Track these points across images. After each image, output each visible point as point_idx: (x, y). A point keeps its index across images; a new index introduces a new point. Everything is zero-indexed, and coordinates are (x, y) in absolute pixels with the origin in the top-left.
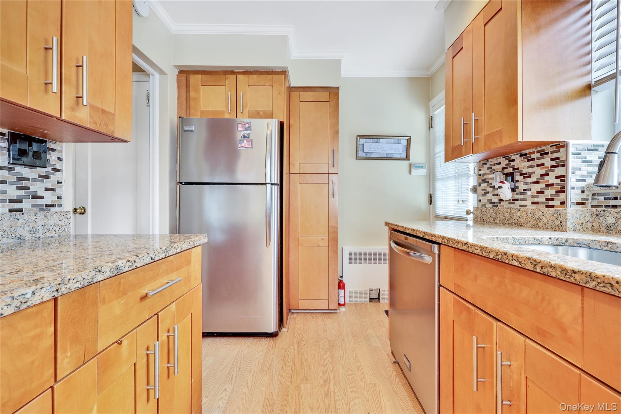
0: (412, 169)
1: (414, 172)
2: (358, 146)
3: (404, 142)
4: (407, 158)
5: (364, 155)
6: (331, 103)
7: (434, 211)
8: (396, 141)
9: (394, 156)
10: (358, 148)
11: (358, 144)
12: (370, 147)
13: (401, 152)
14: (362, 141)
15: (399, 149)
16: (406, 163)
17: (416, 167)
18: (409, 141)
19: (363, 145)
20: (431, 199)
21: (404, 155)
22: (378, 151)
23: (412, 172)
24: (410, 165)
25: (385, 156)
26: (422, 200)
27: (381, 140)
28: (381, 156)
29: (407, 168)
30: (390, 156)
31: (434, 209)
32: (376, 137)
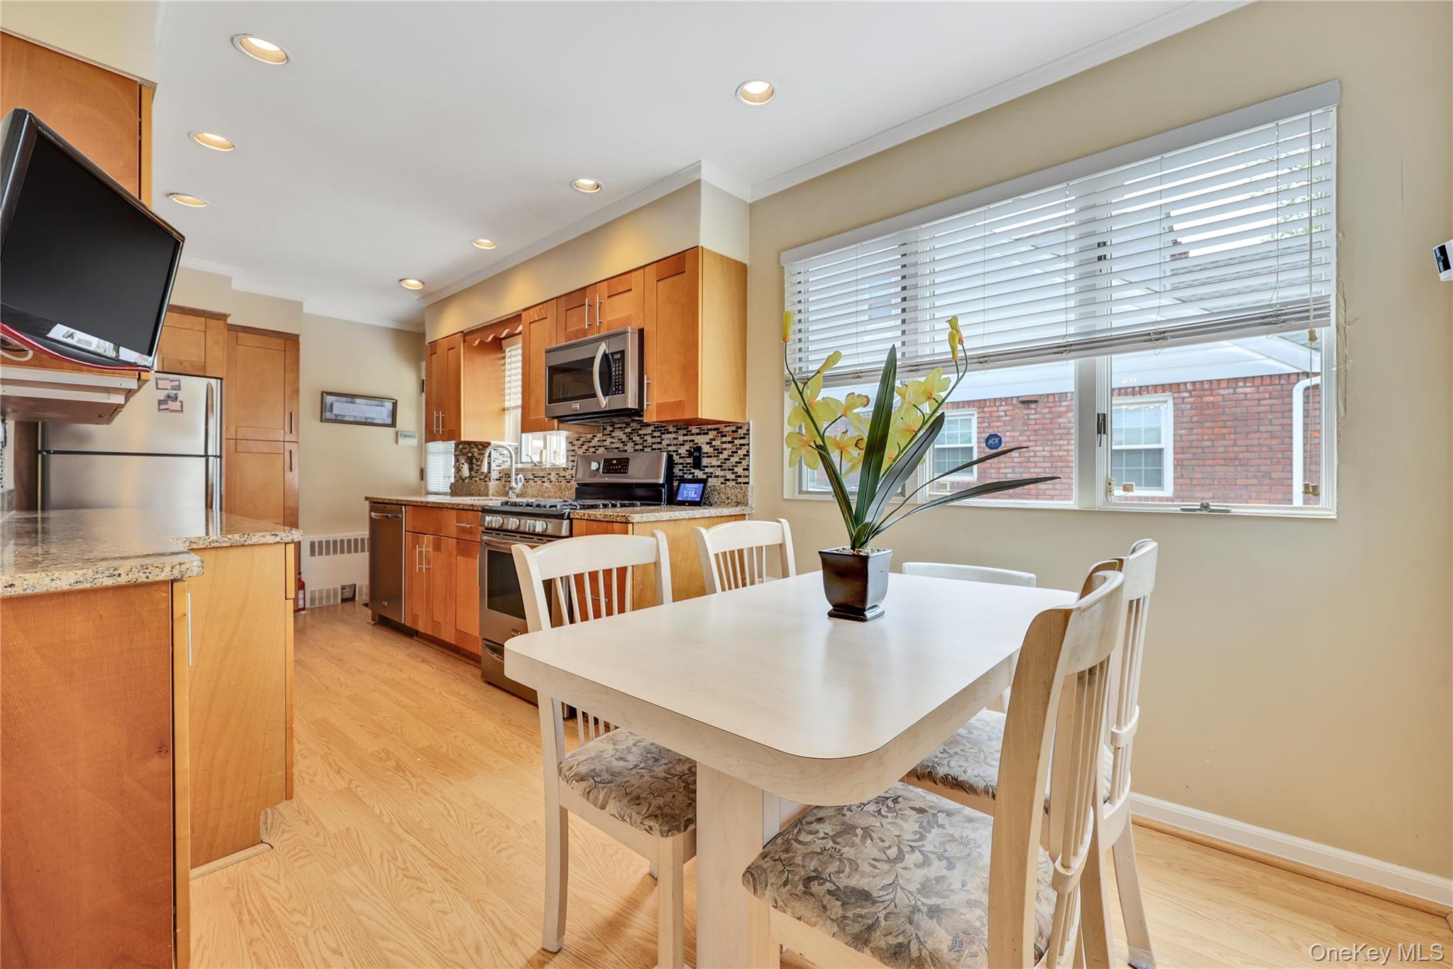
0: (399, 438)
1: (402, 441)
2: (324, 406)
3: (389, 405)
4: (393, 424)
5: (333, 417)
6: (287, 353)
7: (426, 488)
8: (378, 403)
9: (375, 421)
10: (324, 407)
11: (324, 403)
12: (341, 408)
13: (385, 417)
14: (329, 399)
15: (383, 413)
16: (391, 430)
17: (405, 436)
18: (395, 405)
19: (332, 405)
20: (422, 474)
21: (389, 421)
22: (354, 414)
23: (399, 441)
24: (397, 433)
25: (363, 420)
26: (413, 475)
27: (358, 400)
28: (358, 419)
29: (393, 436)
30: (369, 421)
31: (426, 484)
32: (352, 397)
